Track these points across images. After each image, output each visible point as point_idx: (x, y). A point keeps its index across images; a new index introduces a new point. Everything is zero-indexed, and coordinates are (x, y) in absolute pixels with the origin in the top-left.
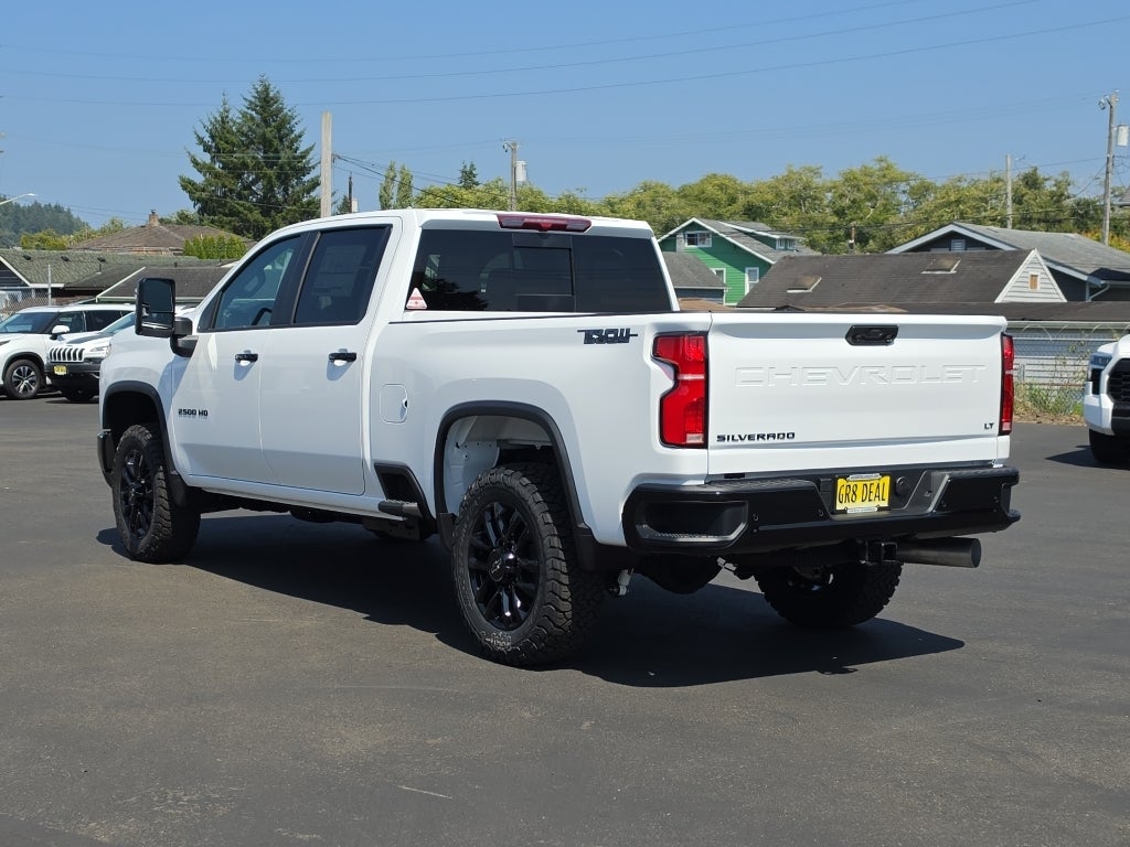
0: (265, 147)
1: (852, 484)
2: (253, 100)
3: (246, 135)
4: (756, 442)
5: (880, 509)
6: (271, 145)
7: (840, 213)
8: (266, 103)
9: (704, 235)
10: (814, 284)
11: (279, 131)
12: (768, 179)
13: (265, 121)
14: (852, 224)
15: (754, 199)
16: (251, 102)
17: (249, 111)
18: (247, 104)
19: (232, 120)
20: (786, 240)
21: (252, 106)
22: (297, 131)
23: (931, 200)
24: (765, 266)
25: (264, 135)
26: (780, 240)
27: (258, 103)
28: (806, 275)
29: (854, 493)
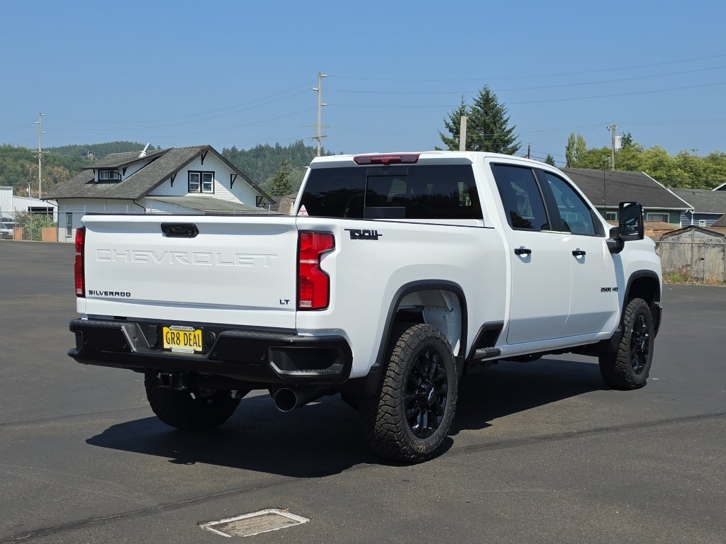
0: (485, 128)
1: (175, 332)
2: (479, 100)
3: (474, 122)
4: (108, 296)
5: (196, 352)
6: (489, 127)
8: (487, 101)
11: (494, 118)
13: (486, 113)
16: (478, 102)
17: (477, 107)
18: (475, 102)
19: (466, 112)
21: (478, 104)
22: (505, 117)
25: (485, 120)
27: (482, 102)
29: (178, 338)
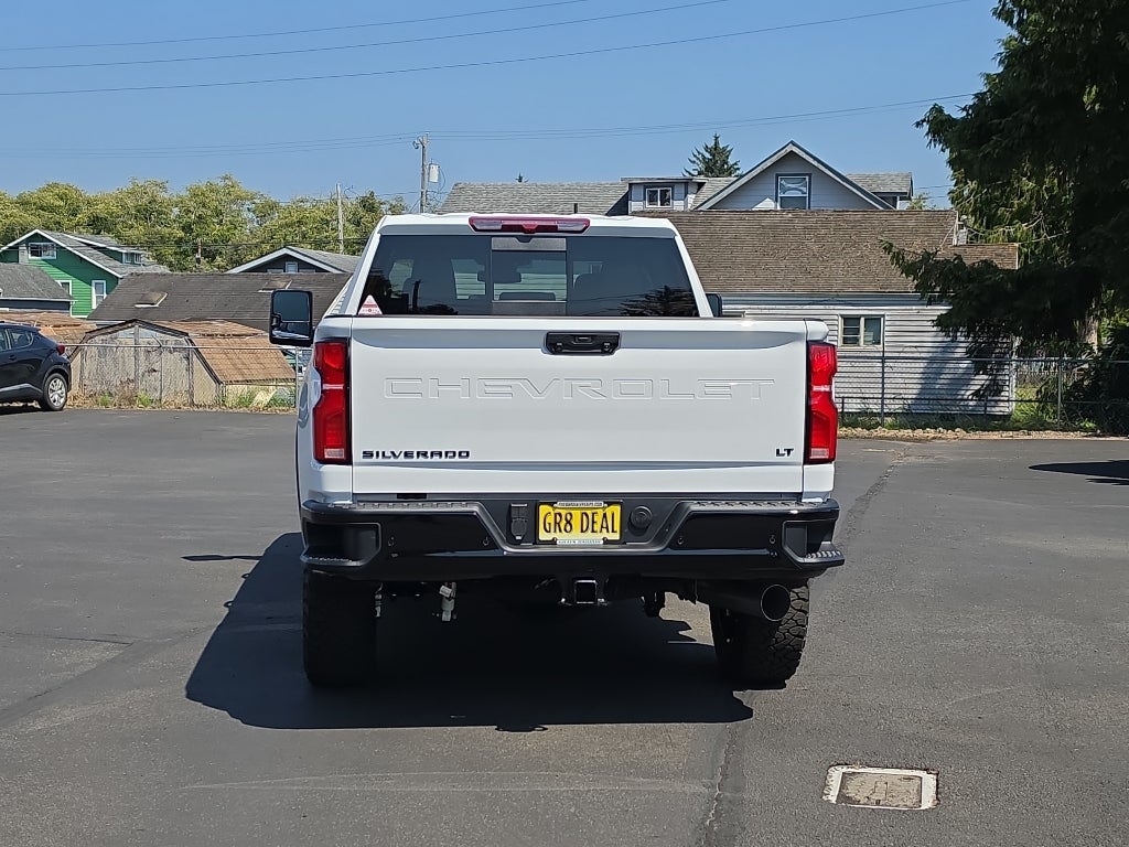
1: (563, 512)
4: (415, 460)
5: (606, 542)
7: (187, 228)
9: (46, 246)
10: (159, 299)
12: (113, 191)
14: (199, 240)
15: (100, 210)
20: (133, 254)
23: (275, 220)
24: (112, 280)
26: (126, 254)
28: (152, 291)
29: (568, 522)
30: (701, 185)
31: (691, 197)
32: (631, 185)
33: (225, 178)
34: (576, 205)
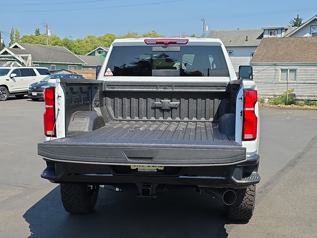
9: (102, 51)
30: (286, 29)
31: (283, 33)
32: (264, 30)
33: (153, 31)
34: (247, 36)
